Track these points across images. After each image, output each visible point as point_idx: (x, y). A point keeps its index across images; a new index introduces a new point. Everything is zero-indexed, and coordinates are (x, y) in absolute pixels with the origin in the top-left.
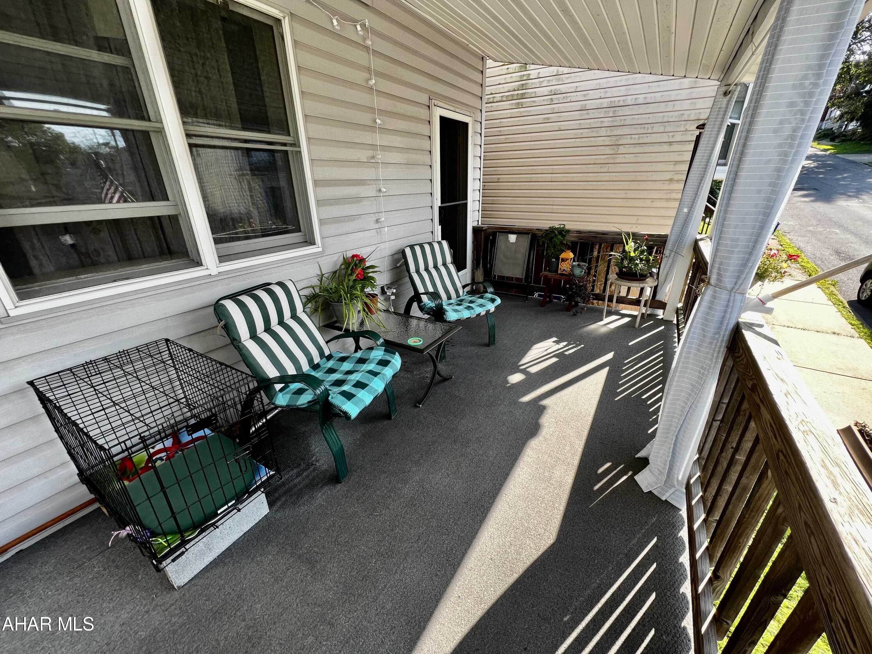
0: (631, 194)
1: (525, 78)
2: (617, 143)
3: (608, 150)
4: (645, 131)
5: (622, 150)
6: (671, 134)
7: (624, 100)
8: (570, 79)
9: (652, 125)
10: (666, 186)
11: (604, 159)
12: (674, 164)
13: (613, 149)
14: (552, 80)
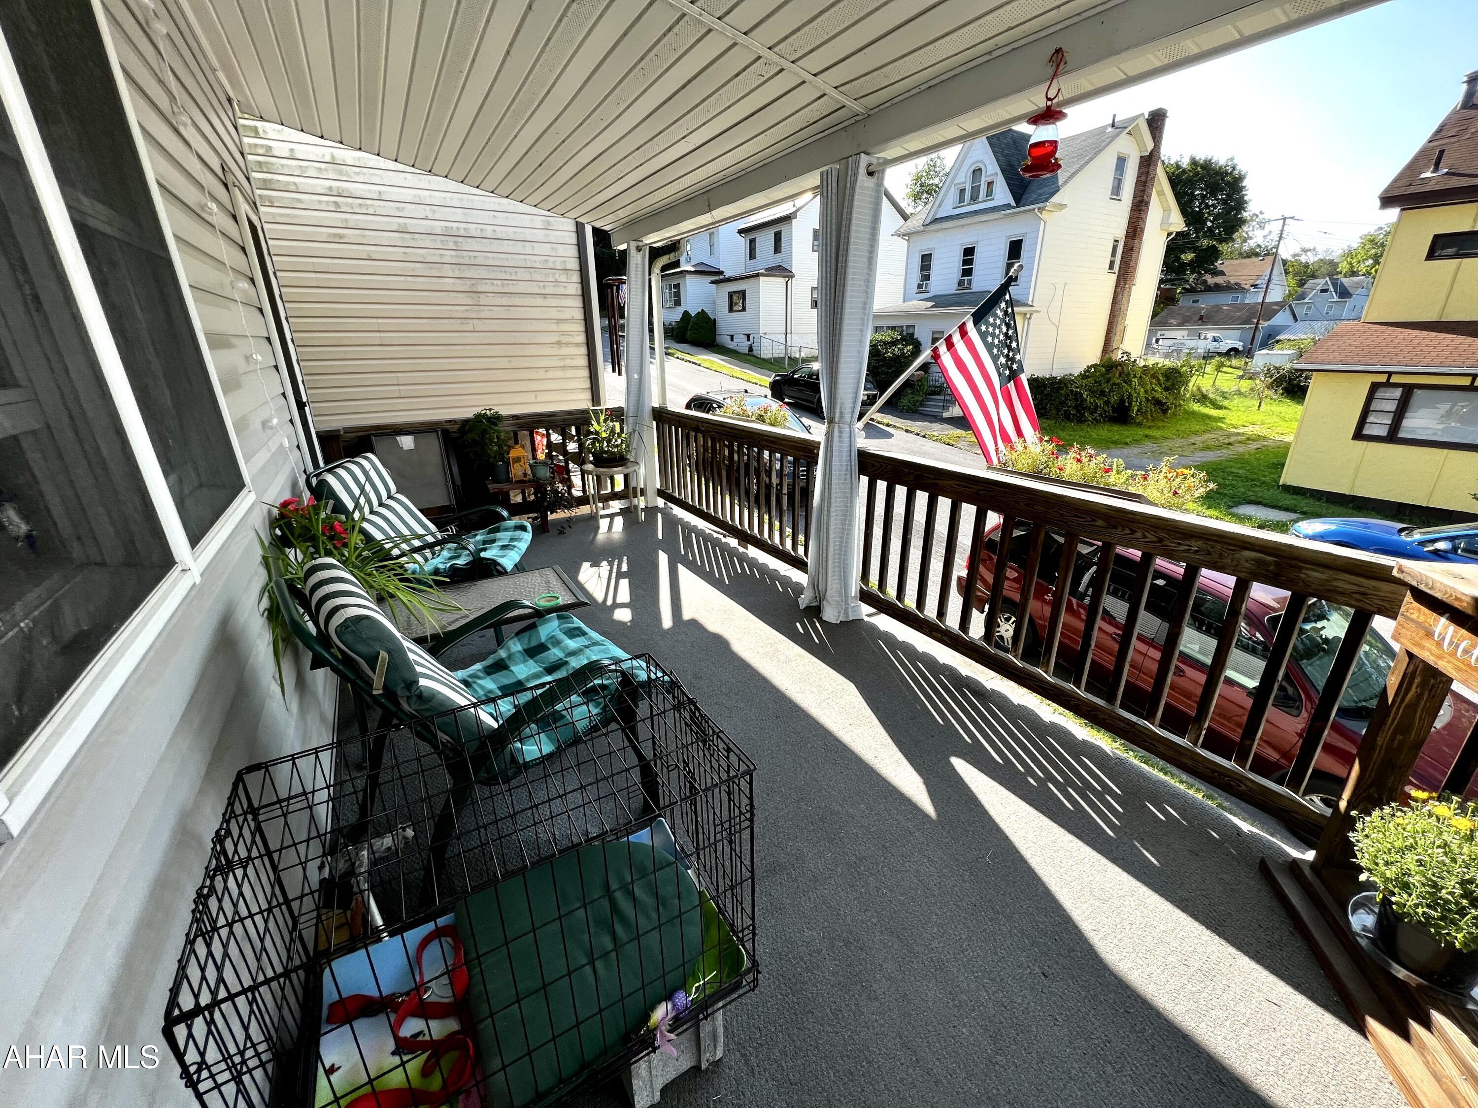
0: (516, 363)
1: (261, 151)
2: (474, 289)
3: (462, 299)
4: (508, 277)
5: (484, 300)
6: (541, 284)
7: (465, 229)
8: (362, 176)
9: (515, 270)
10: (555, 351)
11: (463, 311)
12: (557, 323)
13: (472, 298)
14: (326, 170)
